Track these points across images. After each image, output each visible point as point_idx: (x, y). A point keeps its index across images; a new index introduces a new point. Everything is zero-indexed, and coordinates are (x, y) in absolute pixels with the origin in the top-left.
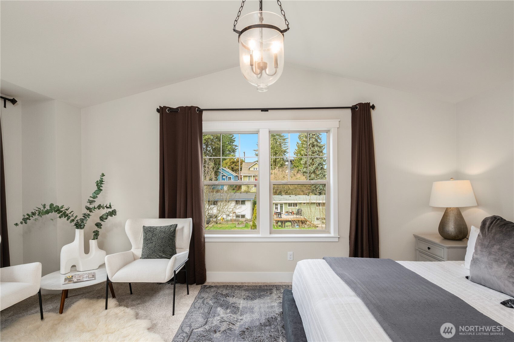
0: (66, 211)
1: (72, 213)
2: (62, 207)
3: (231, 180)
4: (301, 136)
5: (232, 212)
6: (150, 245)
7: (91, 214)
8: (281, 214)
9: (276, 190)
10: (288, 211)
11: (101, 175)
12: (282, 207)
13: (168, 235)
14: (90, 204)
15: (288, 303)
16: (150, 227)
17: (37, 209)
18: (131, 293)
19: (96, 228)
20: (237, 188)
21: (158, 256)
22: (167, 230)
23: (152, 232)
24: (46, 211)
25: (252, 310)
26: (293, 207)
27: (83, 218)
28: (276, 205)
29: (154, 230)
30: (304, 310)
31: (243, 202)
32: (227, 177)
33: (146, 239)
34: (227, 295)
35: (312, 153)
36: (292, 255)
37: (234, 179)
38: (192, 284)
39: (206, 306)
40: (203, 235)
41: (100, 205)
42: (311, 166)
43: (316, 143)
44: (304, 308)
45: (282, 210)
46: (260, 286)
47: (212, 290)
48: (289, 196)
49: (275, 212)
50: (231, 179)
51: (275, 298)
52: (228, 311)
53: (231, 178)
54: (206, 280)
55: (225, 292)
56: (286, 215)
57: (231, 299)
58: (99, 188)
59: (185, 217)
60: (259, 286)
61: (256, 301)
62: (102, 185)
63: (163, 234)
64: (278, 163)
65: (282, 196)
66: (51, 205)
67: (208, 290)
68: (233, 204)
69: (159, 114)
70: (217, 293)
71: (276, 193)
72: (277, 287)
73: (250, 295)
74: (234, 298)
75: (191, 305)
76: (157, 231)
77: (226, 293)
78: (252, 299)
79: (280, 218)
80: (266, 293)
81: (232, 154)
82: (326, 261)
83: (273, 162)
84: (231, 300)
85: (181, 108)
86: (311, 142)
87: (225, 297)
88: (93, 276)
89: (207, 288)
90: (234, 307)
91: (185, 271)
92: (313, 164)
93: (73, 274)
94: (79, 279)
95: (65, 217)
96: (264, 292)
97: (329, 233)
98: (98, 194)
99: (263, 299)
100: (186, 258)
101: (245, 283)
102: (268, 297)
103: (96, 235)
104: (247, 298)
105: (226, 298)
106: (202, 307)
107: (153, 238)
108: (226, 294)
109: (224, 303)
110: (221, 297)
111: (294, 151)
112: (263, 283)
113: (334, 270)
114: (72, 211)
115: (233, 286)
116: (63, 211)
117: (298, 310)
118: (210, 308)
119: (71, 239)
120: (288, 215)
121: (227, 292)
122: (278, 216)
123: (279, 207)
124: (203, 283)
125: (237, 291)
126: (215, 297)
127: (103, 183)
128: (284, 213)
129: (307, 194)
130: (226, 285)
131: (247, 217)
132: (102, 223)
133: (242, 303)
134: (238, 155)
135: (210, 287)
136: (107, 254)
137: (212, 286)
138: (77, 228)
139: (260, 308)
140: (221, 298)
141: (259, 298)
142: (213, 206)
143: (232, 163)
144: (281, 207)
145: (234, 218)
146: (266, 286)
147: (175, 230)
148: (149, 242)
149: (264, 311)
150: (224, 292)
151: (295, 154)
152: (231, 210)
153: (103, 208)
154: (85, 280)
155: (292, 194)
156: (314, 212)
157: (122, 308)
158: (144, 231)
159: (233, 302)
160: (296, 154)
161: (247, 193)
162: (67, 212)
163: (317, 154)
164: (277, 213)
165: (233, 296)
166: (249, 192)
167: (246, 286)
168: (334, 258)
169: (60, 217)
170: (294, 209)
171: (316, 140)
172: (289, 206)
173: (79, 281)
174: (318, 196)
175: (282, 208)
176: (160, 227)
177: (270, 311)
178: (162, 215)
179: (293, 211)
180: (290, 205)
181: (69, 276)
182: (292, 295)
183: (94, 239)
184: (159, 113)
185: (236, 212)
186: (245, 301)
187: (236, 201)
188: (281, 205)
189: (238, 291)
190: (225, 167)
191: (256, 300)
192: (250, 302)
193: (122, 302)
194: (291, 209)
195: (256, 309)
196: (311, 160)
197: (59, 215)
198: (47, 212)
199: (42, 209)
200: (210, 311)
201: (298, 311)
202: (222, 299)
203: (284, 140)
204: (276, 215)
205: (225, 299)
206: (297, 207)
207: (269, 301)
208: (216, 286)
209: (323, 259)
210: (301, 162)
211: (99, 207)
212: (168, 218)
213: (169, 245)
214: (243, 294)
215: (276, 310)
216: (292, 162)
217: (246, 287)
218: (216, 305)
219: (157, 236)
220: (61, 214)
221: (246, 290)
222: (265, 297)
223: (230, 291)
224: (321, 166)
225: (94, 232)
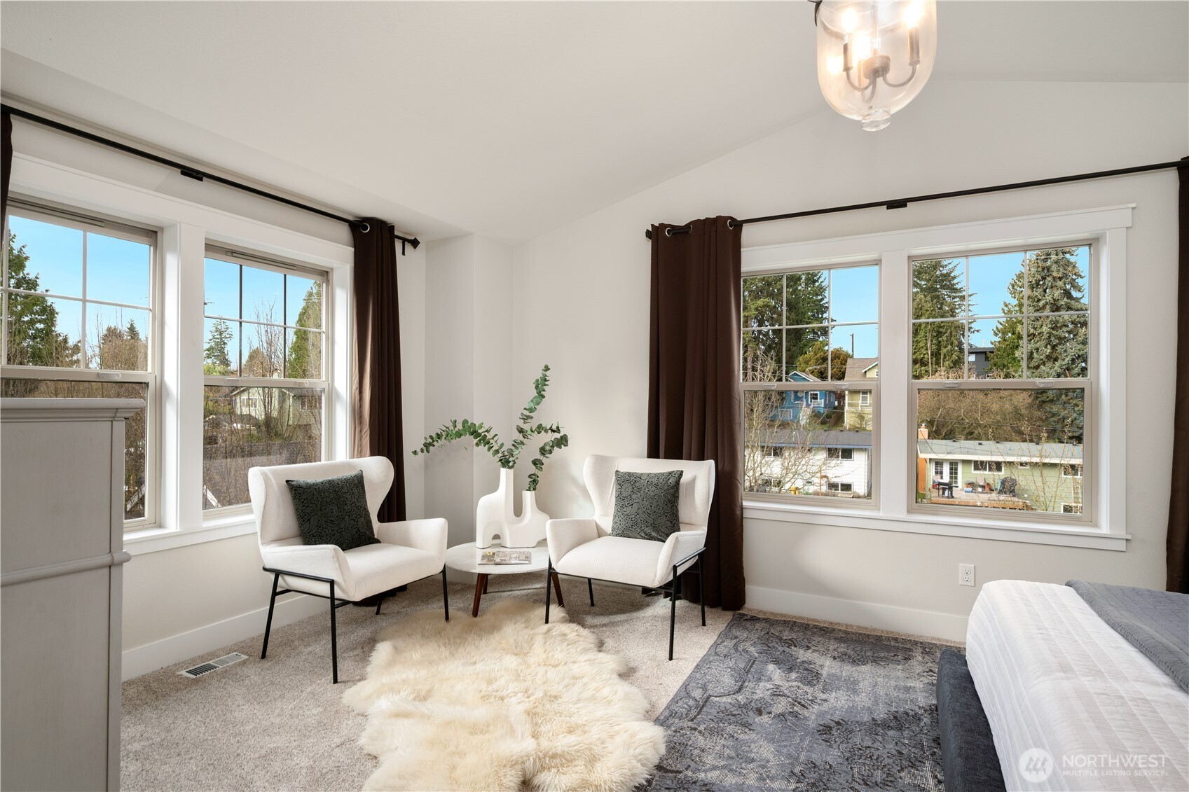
0: (486, 433)
1: (495, 439)
2: (481, 427)
3: (819, 400)
4: (1018, 286)
5: (818, 475)
6: (628, 510)
7: (525, 441)
8: (950, 488)
9: (937, 426)
10: (974, 481)
11: (543, 368)
12: (956, 469)
13: (663, 491)
14: (525, 423)
15: (952, 681)
16: (629, 474)
17: (444, 429)
18: (593, 604)
19: (533, 469)
20: (832, 420)
21: (643, 535)
22: (661, 480)
23: (632, 483)
24: (457, 432)
25: (852, 686)
26: (987, 472)
27: (513, 448)
28: (938, 463)
29: (636, 480)
30: (998, 703)
31: (847, 454)
32: (807, 393)
33: (620, 497)
34: (791, 643)
35: (1053, 329)
36: (973, 572)
37: (826, 397)
38: (712, 606)
39: (741, 654)
40: (740, 501)
41: (541, 425)
42: (1049, 364)
43: (1065, 300)
44: (996, 697)
45: (956, 478)
46: (879, 638)
47: (758, 626)
48: (977, 442)
49: (934, 482)
50: (817, 398)
51: (917, 672)
52: (794, 675)
53: (817, 395)
54: (744, 603)
55: (787, 635)
56: (966, 492)
57: (802, 652)
58: (539, 393)
59: (701, 457)
60: (877, 636)
61: (866, 669)
62: (544, 387)
63: (654, 488)
64: (945, 358)
65: (954, 441)
66: (465, 422)
67: (748, 624)
68: (822, 455)
69: (650, 242)
70: (768, 633)
71: (940, 434)
72: (927, 648)
73: (850, 652)
74: (810, 651)
75: (709, 647)
76: (642, 481)
77: (790, 637)
78: (855, 661)
79: (948, 497)
80: (892, 654)
81: (821, 339)
82: (1077, 590)
83: (932, 355)
84: (802, 655)
85: (696, 223)
86: (1048, 298)
87: (787, 645)
88: (527, 557)
89: (747, 620)
90: (807, 669)
91: (698, 575)
92: (1056, 360)
93: (495, 550)
94: (505, 560)
95: (485, 446)
96: (889, 651)
97: (1096, 525)
98: (538, 404)
99: (885, 667)
100: (701, 546)
101: (839, 624)
102: (899, 665)
103: (534, 483)
104: (843, 658)
105: (788, 647)
106: (733, 656)
107: (634, 496)
108: (789, 640)
109: (785, 658)
110: (777, 643)
111: (994, 324)
112: (887, 632)
113: (1101, 614)
114: (496, 435)
115: (808, 625)
116: (483, 434)
117: (980, 703)
118: (749, 661)
119: (493, 487)
120: (972, 492)
121: (794, 635)
122: (943, 493)
123: (946, 469)
124: (739, 610)
125: (816, 639)
126: (763, 642)
127: (546, 383)
128: (960, 487)
129: (1035, 440)
130: (790, 621)
131: (857, 491)
132: (544, 460)
133: (828, 666)
134: (837, 341)
135: (753, 620)
136: (551, 519)
137: (758, 619)
138: (504, 466)
139: (876, 685)
140: (776, 646)
141: (874, 664)
142: (772, 458)
143: (821, 361)
144: (954, 472)
145: (825, 489)
146: (896, 639)
147: (678, 483)
148: (626, 503)
149: (886, 694)
150: (785, 634)
151: (996, 334)
152: (815, 469)
153: (546, 431)
154: (513, 562)
155: (988, 439)
156: (1055, 485)
157: (574, 626)
158: (617, 480)
159: (805, 659)
160: (1000, 335)
161: (857, 431)
162: (489, 436)
163: (1069, 332)
164: (940, 484)
165: (807, 646)
166: (864, 429)
167: (840, 630)
168: (1105, 585)
169: (477, 445)
170: (995, 477)
171: (1067, 294)
172: (976, 468)
173: (503, 562)
174: (1068, 448)
175: (956, 473)
176: (649, 475)
177: (902, 696)
178: (653, 453)
179: (988, 482)
180: (979, 465)
181: (489, 553)
182: (966, 665)
183: (529, 490)
184: (650, 238)
185: (828, 475)
186: (837, 664)
187: (830, 450)
188: (951, 464)
189: (820, 639)
190: (804, 371)
191: (864, 666)
192: (850, 667)
193: (575, 617)
194: (982, 476)
195: (864, 685)
196: (1049, 347)
197: (476, 441)
198: (459, 435)
199: (452, 428)
200: (751, 667)
201: (981, 706)
202: (781, 649)
203: (963, 298)
204: (939, 489)
205: (787, 650)
206: (1004, 473)
207: (900, 674)
208: (766, 620)
209: (1068, 584)
210: (1016, 355)
211: (540, 429)
212: (665, 458)
213: (666, 514)
214: (831, 648)
215: (920, 699)
216: (989, 354)
217: (840, 633)
218: (765, 658)
219: (642, 492)
220: (479, 438)
221: (840, 640)
222: (890, 665)
223: (800, 634)
224: (1083, 365)
225: (530, 476)
